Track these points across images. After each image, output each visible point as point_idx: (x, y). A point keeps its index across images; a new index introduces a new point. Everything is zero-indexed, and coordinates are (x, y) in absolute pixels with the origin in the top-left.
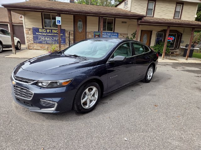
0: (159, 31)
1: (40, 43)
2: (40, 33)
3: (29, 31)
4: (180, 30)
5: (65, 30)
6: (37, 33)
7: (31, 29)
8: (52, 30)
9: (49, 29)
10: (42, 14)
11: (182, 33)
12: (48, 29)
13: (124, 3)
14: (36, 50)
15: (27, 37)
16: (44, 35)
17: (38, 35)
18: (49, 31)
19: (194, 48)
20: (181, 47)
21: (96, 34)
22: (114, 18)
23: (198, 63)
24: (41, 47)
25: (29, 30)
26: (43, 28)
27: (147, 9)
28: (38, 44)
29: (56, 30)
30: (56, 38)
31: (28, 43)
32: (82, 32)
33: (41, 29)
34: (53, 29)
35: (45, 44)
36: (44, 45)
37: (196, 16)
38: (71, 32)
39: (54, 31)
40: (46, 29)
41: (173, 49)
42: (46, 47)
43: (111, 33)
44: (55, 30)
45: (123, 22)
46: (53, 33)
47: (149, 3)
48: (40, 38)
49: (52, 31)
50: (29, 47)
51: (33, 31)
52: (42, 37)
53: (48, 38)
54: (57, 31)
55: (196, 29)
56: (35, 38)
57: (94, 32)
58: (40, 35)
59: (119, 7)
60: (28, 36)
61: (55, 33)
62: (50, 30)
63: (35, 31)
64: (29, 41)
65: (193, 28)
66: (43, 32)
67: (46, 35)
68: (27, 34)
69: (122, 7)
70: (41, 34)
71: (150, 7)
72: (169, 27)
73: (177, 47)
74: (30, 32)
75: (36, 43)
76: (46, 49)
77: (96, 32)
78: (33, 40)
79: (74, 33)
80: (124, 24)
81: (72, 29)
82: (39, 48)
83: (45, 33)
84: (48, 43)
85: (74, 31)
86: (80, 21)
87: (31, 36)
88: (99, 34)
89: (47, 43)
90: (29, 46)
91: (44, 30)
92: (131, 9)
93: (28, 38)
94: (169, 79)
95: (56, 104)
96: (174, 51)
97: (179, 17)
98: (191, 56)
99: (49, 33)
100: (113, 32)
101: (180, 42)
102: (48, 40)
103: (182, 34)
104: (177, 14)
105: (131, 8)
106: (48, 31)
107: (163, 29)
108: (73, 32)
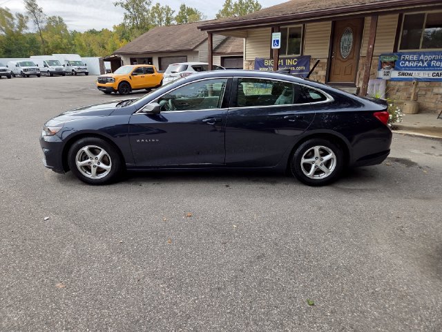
2: (266, 67)
3: (250, 66)
5: (310, 56)
6: (260, 69)
7: (253, 61)
9: (281, 59)
21: (385, 60)
25: (250, 63)
26: (271, 58)
29: (294, 58)
32: (348, 58)
33: (268, 60)
34: (287, 59)
38: (322, 60)
39: (288, 62)
43: (435, 53)
44: (291, 59)
46: (287, 66)
49: (284, 63)
51: (255, 65)
54: (295, 61)
57: (382, 55)
62: (282, 61)
63: (258, 65)
66: (271, 66)
70: (267, 70)
74: (251, 68)
77: (386, 55)
79: (328, 63)
81: (326, 54)
86: (348, 32)
88: (393, 59)
91: (272, 62)
99: (280, 65)
108: (326, 61)
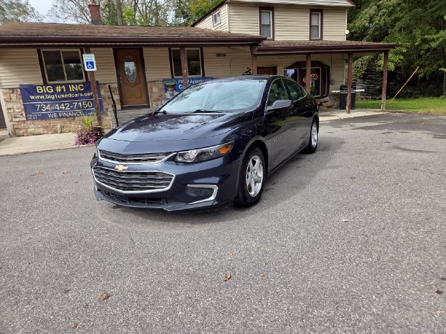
0: (289, 65)
1: (44, 117)
2: (40, 94)
3: (12, 95)
4: (325, 59)
5: (97, 81)
6: (32, 97)
7: (16, 88)
8: (67, 85)
9: (61, 85)
10: (39, 52)
11: (329, 65)
12: (59, 85)
13: (211, 17)
14: (34, 135)
15: (9, 109)
16: (50, 100)
17: (34, 100)
18: (62, 89)
19: (357, 91)
20: (333, 91)
22: (199, 49)
23: (371, 116)
24: (46, 127)
25: (11, 92)
26: (45, 84)
27: (261, 26)
28: (36, 122)
29: (78, 84)
30: (78, 102)
31: (11, 123)
32: (136, 84)
33: (42, 86)
34: (71, 84)
35: (54, 118)
36: (52, 121)
37: (347, 32)
38: (112, 86)
39: (72, 88)
40: (54, 86)
41: (319, 98)
42: (59, 126)
43: (199, 79)
44: (74, 84)
45: (218, 55)
46: (72, 92)
47: (262, 14)
48: (41, 108)
49: (67, 89)
50: (17, 131)
51: (22, 94)
52: (46, 104)
53: (60, 104)
54: (81, 87)
55: (354, 55)
56: (29, 109)
57: (164, 80)
58: (40, 100)
59: (202, 26)
60: (10, 105)
61: (75, 92)
62: (64, 87)
63: (27, 93)
64: (15, 117)
65: (350, 53)
66: (47, 93)
67: (56, 100)
68: (7, 102)
69: (207, 25)
70: (42, 97)
71: (265, 22)
72: (308, 55)
73: (326, 92)
74: (14, 96)
75: (32, 120)
76: (59, 131)
77: (168, 80)
78: (24, 112)
79: (118, 88)
80: (221, 58)
82: (41, 130)
83: (51, 94)
84: (62, 117)
85: (119, 84)
86: (129, 60)
87: (18, 106)
88: (173, 83)
89: (59, 117)
90: (15, 129)
91: (49, 89)
92: (229, 28)
93: (12, 111)
94: (342, 143)
95: (216, 189)
96: (322, 100)
97: (318, 36)
98: (353, 107)
99: (62, 92)
100: (201, 76)
101: (329, 82)
102: (62, 110)
103: (329, 68)
104: (314, 31)
105: (229, 26)
106: (59, 89)
107: (294, 62)
108: (116, 85)
